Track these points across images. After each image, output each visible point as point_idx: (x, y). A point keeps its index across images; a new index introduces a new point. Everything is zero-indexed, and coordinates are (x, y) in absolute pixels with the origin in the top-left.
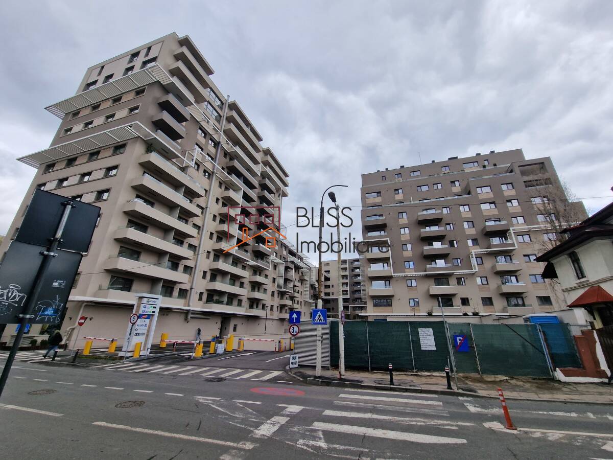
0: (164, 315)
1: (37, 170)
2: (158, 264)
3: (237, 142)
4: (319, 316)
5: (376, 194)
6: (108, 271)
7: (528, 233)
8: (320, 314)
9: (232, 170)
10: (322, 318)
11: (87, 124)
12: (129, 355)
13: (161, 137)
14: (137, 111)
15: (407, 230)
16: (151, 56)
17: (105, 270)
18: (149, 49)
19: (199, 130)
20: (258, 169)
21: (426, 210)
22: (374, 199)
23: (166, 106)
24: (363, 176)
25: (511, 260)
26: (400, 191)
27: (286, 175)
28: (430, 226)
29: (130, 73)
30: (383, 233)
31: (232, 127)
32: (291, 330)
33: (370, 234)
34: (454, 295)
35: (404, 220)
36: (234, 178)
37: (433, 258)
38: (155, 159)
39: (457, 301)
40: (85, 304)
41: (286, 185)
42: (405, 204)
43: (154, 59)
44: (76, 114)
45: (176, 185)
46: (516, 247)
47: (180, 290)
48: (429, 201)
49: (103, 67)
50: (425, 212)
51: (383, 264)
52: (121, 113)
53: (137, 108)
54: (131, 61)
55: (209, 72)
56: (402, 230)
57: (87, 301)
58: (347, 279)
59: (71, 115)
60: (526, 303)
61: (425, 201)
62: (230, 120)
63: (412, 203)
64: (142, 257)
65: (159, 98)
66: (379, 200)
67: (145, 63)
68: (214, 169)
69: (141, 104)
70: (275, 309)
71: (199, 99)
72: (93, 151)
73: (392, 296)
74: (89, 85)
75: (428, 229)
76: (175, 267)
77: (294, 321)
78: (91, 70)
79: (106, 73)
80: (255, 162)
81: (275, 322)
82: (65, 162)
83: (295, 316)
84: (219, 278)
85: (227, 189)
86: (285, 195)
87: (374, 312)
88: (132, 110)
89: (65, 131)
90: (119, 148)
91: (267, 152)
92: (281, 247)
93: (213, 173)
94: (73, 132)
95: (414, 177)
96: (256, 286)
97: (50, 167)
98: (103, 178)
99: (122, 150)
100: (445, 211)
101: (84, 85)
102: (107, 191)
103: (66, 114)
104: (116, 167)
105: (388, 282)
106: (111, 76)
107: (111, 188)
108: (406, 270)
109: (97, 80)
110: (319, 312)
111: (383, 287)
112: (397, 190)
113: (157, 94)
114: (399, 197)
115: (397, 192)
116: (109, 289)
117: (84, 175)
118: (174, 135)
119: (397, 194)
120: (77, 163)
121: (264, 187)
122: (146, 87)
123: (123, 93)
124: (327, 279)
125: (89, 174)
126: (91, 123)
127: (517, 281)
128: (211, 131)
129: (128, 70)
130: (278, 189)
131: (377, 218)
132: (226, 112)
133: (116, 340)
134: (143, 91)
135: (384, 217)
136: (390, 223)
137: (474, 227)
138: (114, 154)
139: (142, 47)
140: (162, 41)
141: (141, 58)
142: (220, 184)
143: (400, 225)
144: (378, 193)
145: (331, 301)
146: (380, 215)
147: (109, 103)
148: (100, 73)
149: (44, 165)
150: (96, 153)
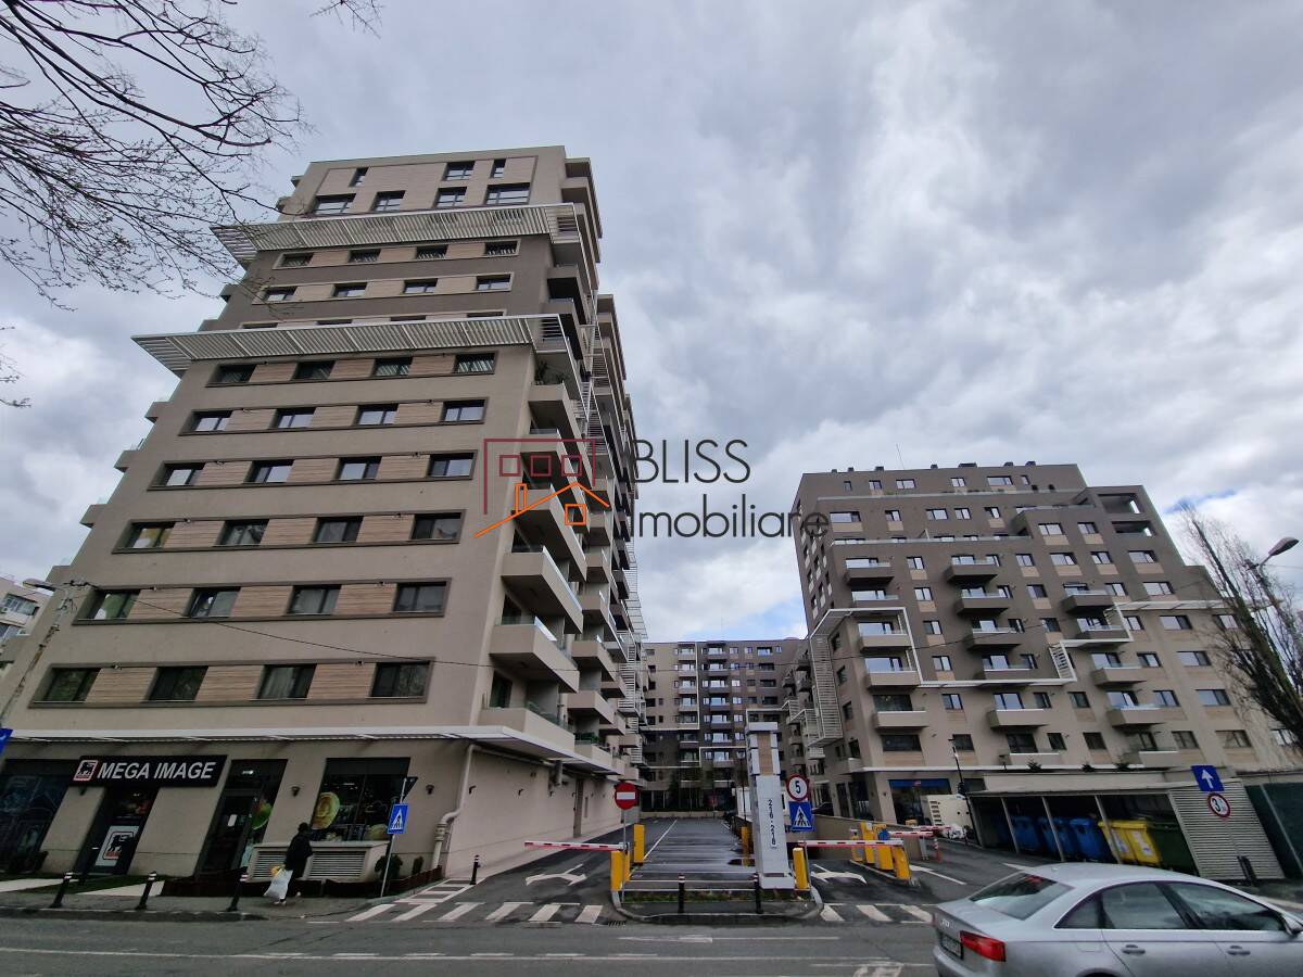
1: (179, 374)
5: (849, 515)
6: (492, 658)
7: (1136, 614)
11: (343, 289)
14: (506, 286)
15: (926, 592)
17: (490, 654)
18: (500, 161)
20: (623, 438)
21: (958, 557)
22: (847, 524)
25: (1118, 661)
26: (895, 514)
28: (968, 588)
30: (881, 595)
32: (1213, 804)
33: (858, 596)
34: (1035, 728)
35: (918, 570)
37: (985, 651)
39: (1042, 741)
40: (474, 747)
42: (909, 540)
43: (521, 187)
44: (297, 257)
46: (1131, 639)
48: (952, 539)
49: (362, 171)
50: (956, 561)
51: (891, 658)
52: (454, 283)
53: (506, 279)
54: (447, 176)
56: (918, 592)
59: (281, 257)
60: (1158, 744)
61: (943, 539)
63: (929, 540)
65: (547, 271)
66: (857, 527)
67: (496, 189)
69: (512, 273)
72: (382, 355)
73: (919, 729)
74: (323, 200)
75: (965, 594)
77: (1211, 786)
78: (321, 169)
79: (373, 184)
80: (622, 423)
82: (291, 369)
83: (1206, 776)
87: (887, 764)
88: (481, 281)
89: (267, 291)
90: (469, 359)
95: (905, 491)
97: (237, 372)
98: (440, 424)
99: (483, 365)
100: (990, 560)
101: (305, 197)
102: (464, 455)
103: (260, 251)
104: (479, 403)
106: (393, 195)
107: (476, 450)
108: (937, 674)
109: (353, 195)
112: (890, 512)
113: (542, 262)
114: (896, 524)
115: (889, 516)
116: (494, 705)
117: (364, 408)
119: (890, 520)
120: (333, 375)
122: (518, 240)
124: (650, 685)
126: (360, 287)
127: (1135, 702)
129: (443, 192)
131: (864, 563)
134: (510, 246)
135: (883, 565)
136: (894, 576)
137: (1045, 596)
139: (483, 156)
140: (534, 155)
141: (481, 176)
143: (913, 581)
144: (853, 513)
145: (659, 737)
146: (870, 559)
147: (403, 253)
148: (354, 183)
149: (210, 368)
150: (397, 361)
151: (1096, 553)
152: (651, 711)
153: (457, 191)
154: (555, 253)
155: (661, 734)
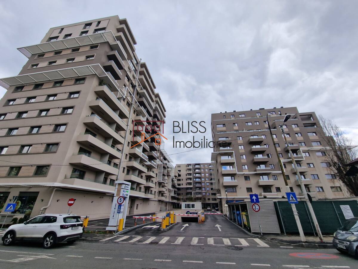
1: (7, 90)
2: (101, 159)
3: (145, 88)
5: (222, 125)
6: (71, 164)
7: (308, 152)
9: (142, 104)
10: (294, 199)
11: (51, 63)
14: (93, 58)
15: (242, 147)
16: (100, 26)
17: (70, 163)
18: (99, 22)
19: (126, 77)
20: (153, 105)
21: (253, 136)
22: (220, 127)
23: (112, 57)
24: (212, 114)
25: (300, 166)
26: (236, 124)
27: (165, 111)
28: (255, 145)
29: (84, 35)
30: (228, 148)
31: (143, 77)
32: (254, 207)
33: (222, 148)
34: (272, 186)
35: (240, 140)
36: (142, 108)
37: (259, 163)
38: (106, 90)
39: (274, 189)
40: (56, 189)
41: (165, 117)
42: (239, 132)
43: (104, 29)
44: (41, 55)
46: (304, 159)
47: (111, 180)
48: (253, 131)
49: (62, 29)
50: (252, 137)
51: (230, 166)
52: (80, 59)
53: (93, 56)
54: (85, 28)
55: (135, 42)
56: (240, 147)
57: (57, 187)
59: (37, 55)
60: (311, 191)
61: (250, 131)
62: (141, 73)
63: (245, 131)
65: (107, 53)
66: (224, 129)
67: (96, 30)
68: (132, 101)
69: (95, 54)
70: (156, 193)
71: (130, 58)
73: (237, 186)
74: (51, 38)
75: (254, 147)
76: (109, 162)
77: (255, 201)
78: (52, 30)
79: (64, 33)
80: (153, 101)
81: (156, 202)
82: (33, 86)
83: (254, 198)
84: (131, 172)
85: (137, 115)
86: (164, 122)
88: (87, 57)
89: (32, 65)
90: (79, 80)
91: (157, 96)
92: (160, 154)
93: (132, 104)
94: (38, 66)
95: (241, 117)
96: (149, 178)
97: (19, 88)
98: (67, 99)
99: (81, 82)
100: (263, 137)
101: (47, 38)
102: (71, 107)
103: (32, 55)
104: (78, 92)
105: (233, 178)
106: (70, 35)
107: (75, 106)
109: (59, 36)
110: (291, 195)
111: (230, 180)
112: (234, 124)
113: (106, 49)
114: (236, 127)
115: (234, 125)
116: (71, 178)
117: (49, 96)
118: (117, 77)
120: (43, 87)
121: (155, 116)
122: (99, 44)
123: (81, 46)
124: (179, 175)
125: (55, 95)
126: (55, 62)
127: (305, 178)
128: (132, 78)
129: (83, 33)
130: (162, 118)
131: (224, 139)
132: (139, 69)
134: (96, 47)
135: (230, 139)
136: (233, 143)
137: (279, 147)
138: (75, 84)
139: (95, 21)
140: (109, 19)
141: (94, 27)
142: (134, 111)
143: (238, 144)
144: (224, 124)
145: (181, 189)
146: (226, 138)
147: (69, 51)
148: (60, 32)
149: (14, 88)
150: (61, 82)
151: (297, 133)
152: (179, 182)
153: (87, 32)
154: (112, 48)
155: (182, 188)
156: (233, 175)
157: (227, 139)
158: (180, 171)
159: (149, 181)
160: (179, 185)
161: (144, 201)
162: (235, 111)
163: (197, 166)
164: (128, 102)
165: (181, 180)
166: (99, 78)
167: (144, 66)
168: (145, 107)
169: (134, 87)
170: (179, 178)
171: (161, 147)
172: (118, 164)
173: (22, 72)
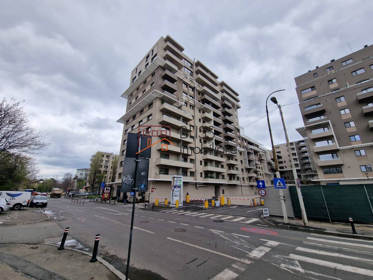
0: (185, 185)
1: (123, 124)
2: (178, 160)
3: (204, 84)
4: (279, 183)
5: (310, 89)
6: (158, 166)
8: (280, 182)
9: (204, 101)
10: (282, 184)
11: (136, 98)
12: (174, 206)
13: (167, 94)
14: (154, 85)
15: (347, 111)
16: (154, 55)
17: (157, 165)
18: (153, 51)
19: (183, 84)
20: (219, 96)
21: (366, 89)
22: (309, 93)
23: (166, 77)
24: (295, 79)
26: (334, 81)
27: (237, 95)
29: (147, 67)
30: (322, 117)
31: (200, 76)
32: (260, 192)
33: (311, 120)
35: (342, 102)
36: (206, 106)
38: (166, 106)
41: (238, 101)
42: (341, 89)
43: (156, 55)
44: (131, 95)
45: (178, 117)
47: (191, 172)
48: (367, 81)
49: (137, 69)
50: (365, 92)
51: (328, 141)
52: (148, 88)
53: (153, 83)
54: (147, 61)
55: (182, 49)
56: (342, 112)
58: (295, 155)
61: (362, 83)
62: (198, 72)
63: (349, 87)
64: (170, 157)
65: (161, 75)
66: (314, 92)
67: (152, 59)
68: (194, 103)
69: (155, 80)
70: (245, 179)
71: (180, 66)
72: (141, 110)
73: (342, 165)
74: (133, 79)
75: (370, 105)
76: (185, 160)
77: (261, 187)
78: (133, 72)
79: (138, 71)
80: (216, 92)
81: (247, 188)
82: (132, 118)
83: (261, 183)
84: (209, 164)
85: (203, 112)
86: (238, 107)
87: (326, 178)
88: (152, 85)
89: (130, 104)
90: (150, 105)
91: (223, 84)
92: (243, 141)
93: (195, 105)
94: (132, 103)
95: (347, 65)
96: (231, 166)
97: (128, 122)
98: (147, 122)
99: (152, 106)
103: (128, 96)
104: (151, 115)
105: (335, 155)
106: (140, 72)
107: (151, 125)
108: (352, 143)
109: (136, 76)
110: (279, 180)
111: (331, 159)
112: (331, 80)
113: (160, 73)
114: (335, 84)
115: (330, 83)
116: (159, 174)
117: (140, 122)
118: (172, 91)
119: (331, 84)
120: (136, 117)
121: (224, 106)
122: (155, 71)
123: (147, 78)
124: (280, 157)
125: (141, 121)
126: (138, 97)
128: (189, 82)
129: (146, 65)
130: (233, 105)
131: (315, 107)
132: (195, 68)
133: (167, 199)
134: (154, 74)
135: (322, 105)
136: (328, 108)
138: (149, 109)
139: (150, 52)
140: (157, 44)
141: (151, 57)
142: (200, 111)
143: (339, 108)
144: (312, 88)
145: (286, 173)
146: (317, 104)
147: (142, 85)
148: (136, 73)
149: (126, 122)
150: (142, 110)
152: (281, 165)
153: (148, 64)
154: (164, 68)
155: (287, 171)
156: (334, 152)
157: (319, 106)
158: (280, 152)
159: (233, 168)
160: (282, 168)
161: (230, 187)
162: (333, 61)
163: (302, 144)
164: (190, 106)
165: (283, 162)
166: (160, 98)
167: (198, 64)
168: (209, 102)
169: (193, 89)
170: (280, 160)
171: (243, 134)
172: (194, 159)
173: (127, 111)
